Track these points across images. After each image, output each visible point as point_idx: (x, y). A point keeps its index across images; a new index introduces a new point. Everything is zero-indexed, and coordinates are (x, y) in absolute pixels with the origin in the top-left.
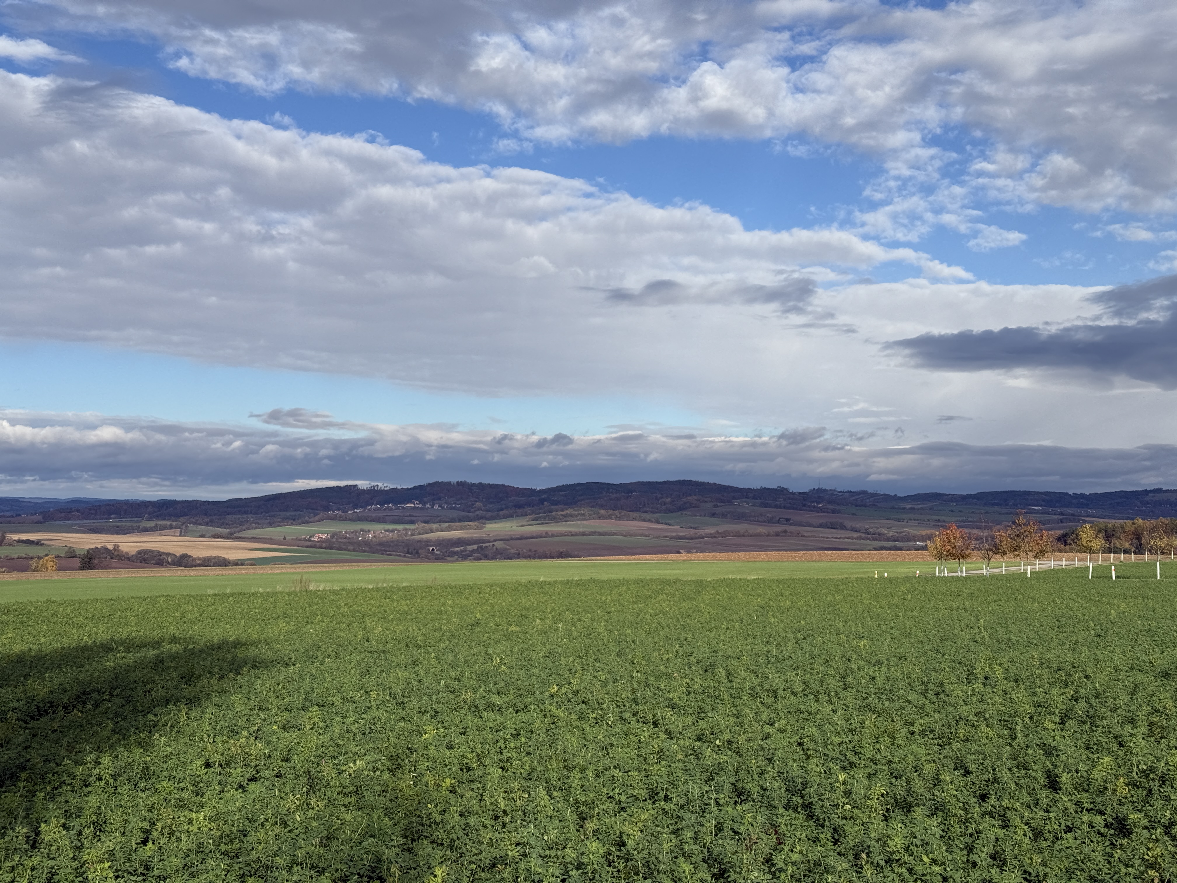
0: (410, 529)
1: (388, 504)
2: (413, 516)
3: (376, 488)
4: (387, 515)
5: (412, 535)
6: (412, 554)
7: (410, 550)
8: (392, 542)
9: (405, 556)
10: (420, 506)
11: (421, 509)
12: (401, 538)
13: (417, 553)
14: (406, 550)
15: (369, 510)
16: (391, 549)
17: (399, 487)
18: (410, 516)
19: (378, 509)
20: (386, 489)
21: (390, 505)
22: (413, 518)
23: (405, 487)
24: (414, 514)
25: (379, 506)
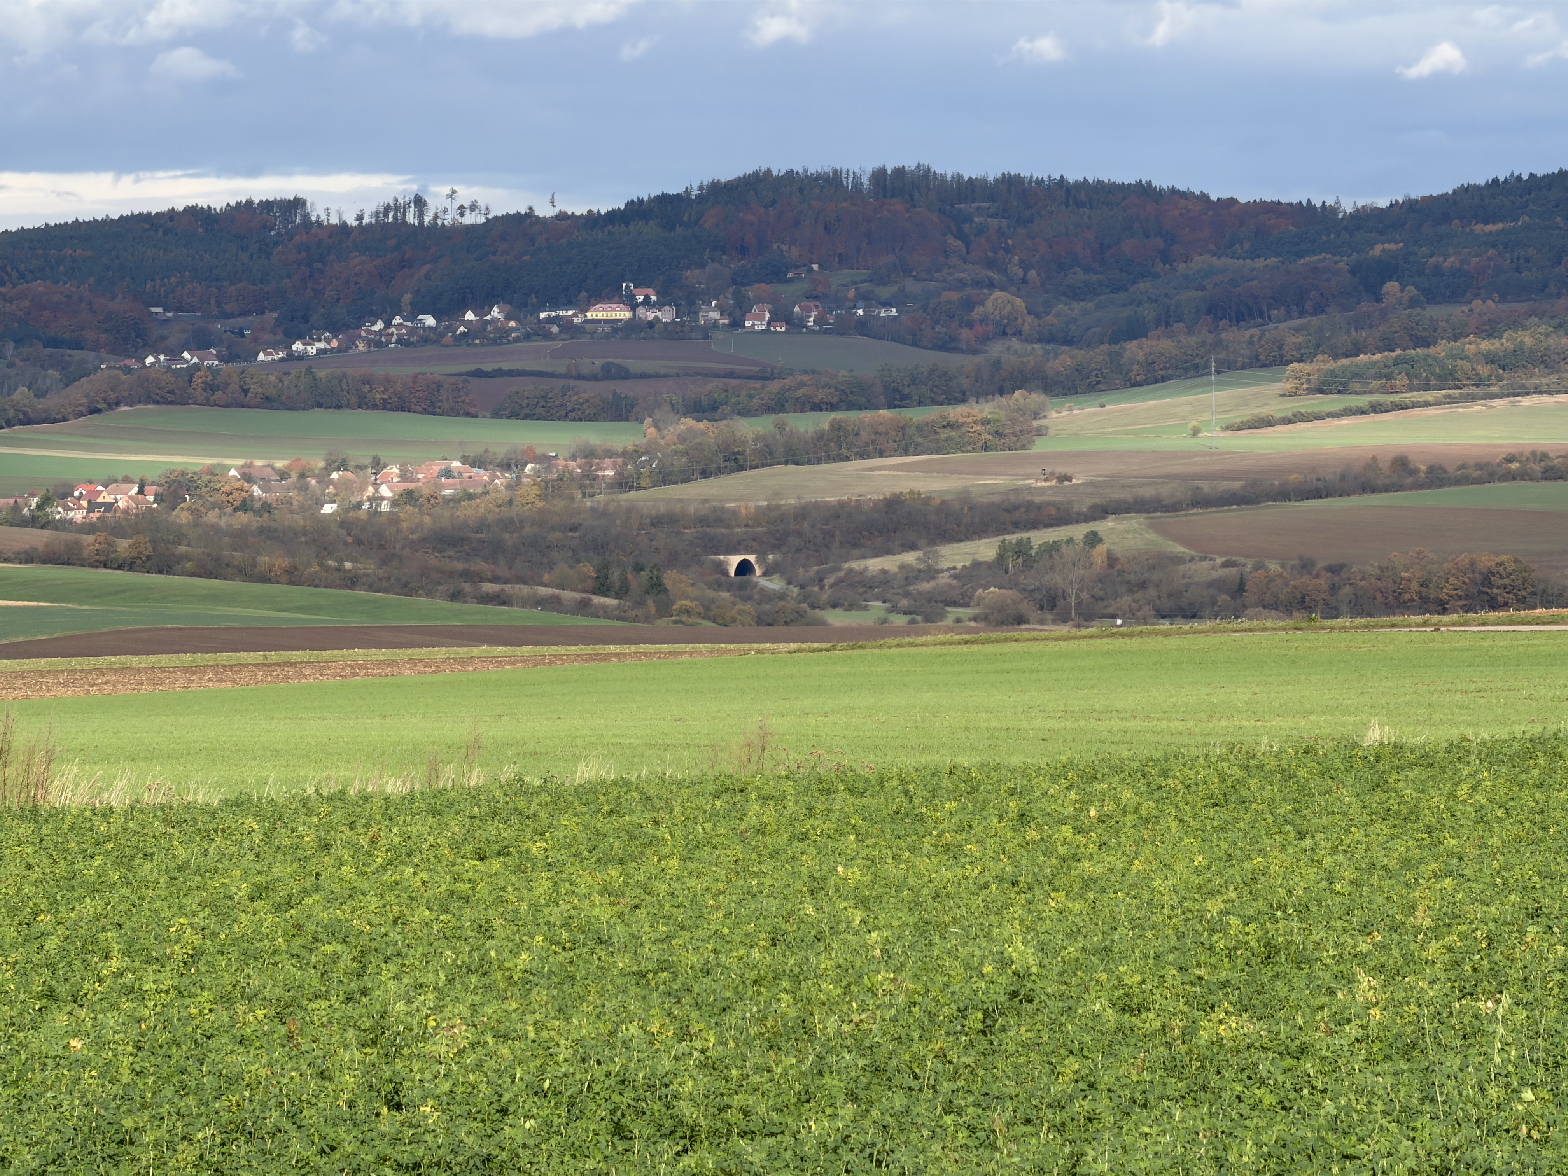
0: (609, 453)
1: (481, 309)
2: (625, 375)
3: (411, 218)
4: (478, 374)
5: (623, 483)
6: (622, 592)
7: (615, 575)
8: (508, 525)
9: (583, 607)
10: (666, 315)
11: (672, 332)
12: (559, 505)
13: (656, 586)
14: (588, 569)
15: (377, 343)
16: (502, 571)
17: (544, 211)
18: (610, 373)
19: (428, 338)
20: (469, 219)
21: (495, 312)
22: (625, 388)
23: (580, 210)
24: (633, 365)
25: (430, 321)
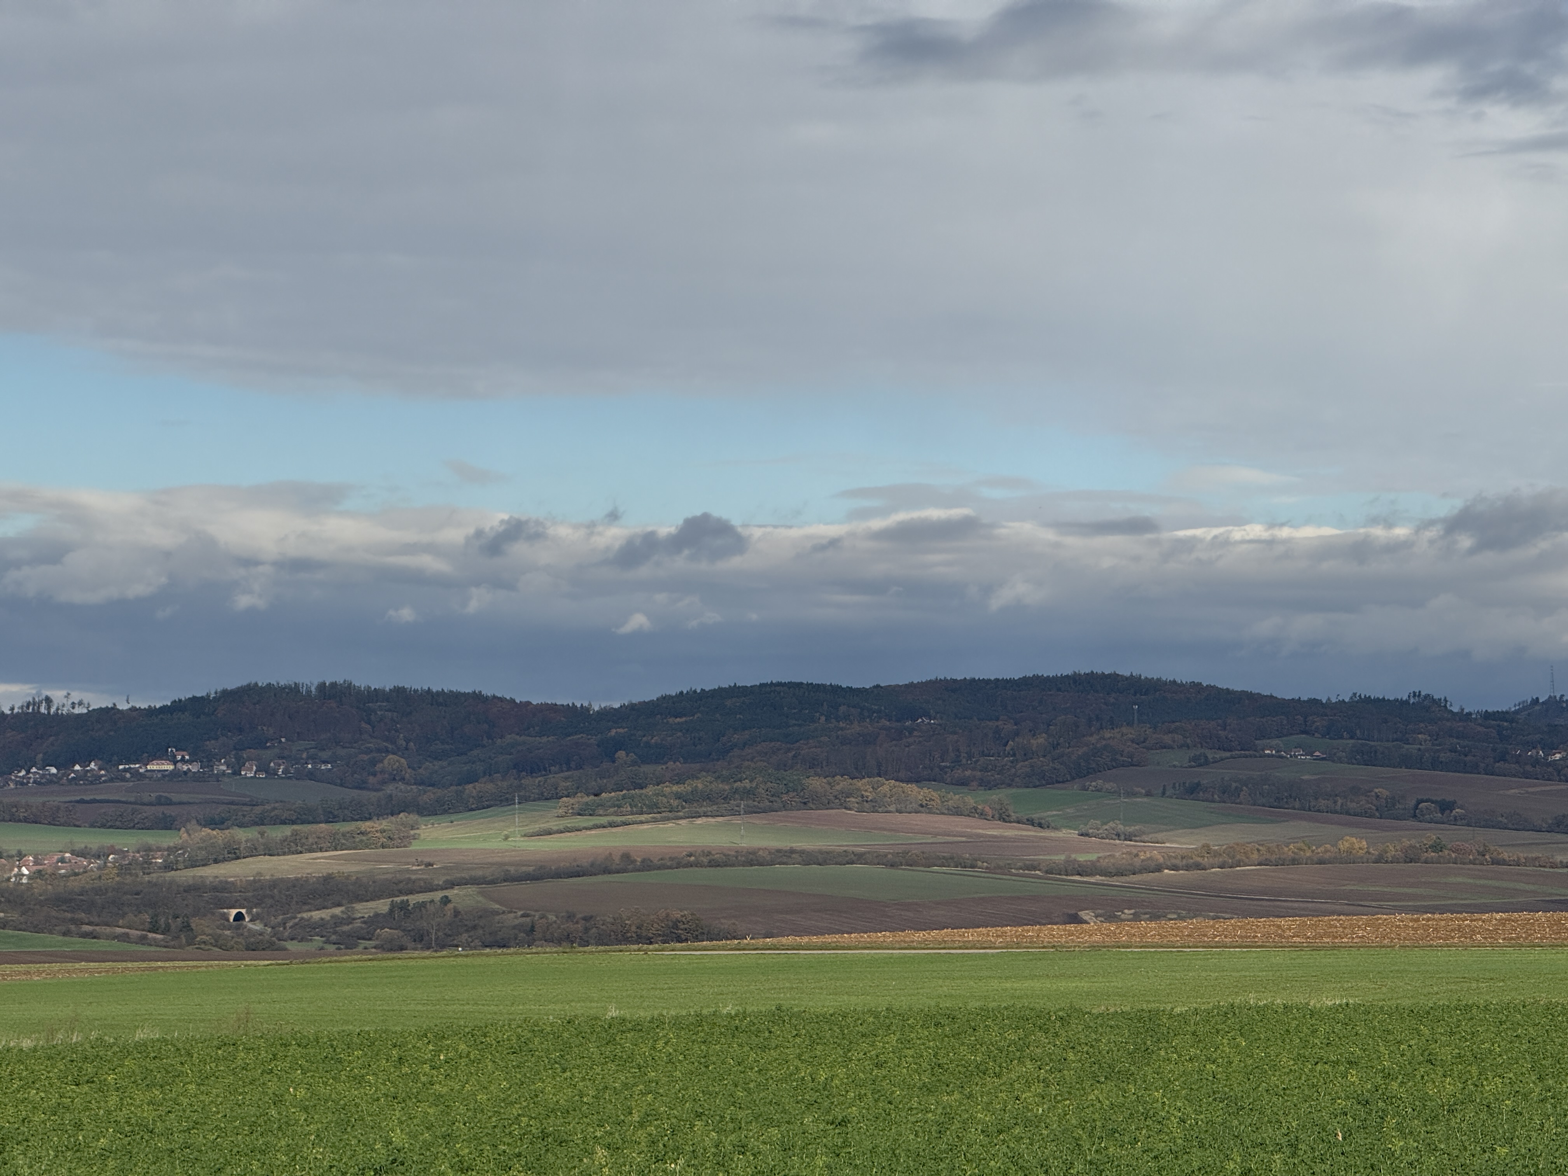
0: (159, 849)
1: (85, 763)
2: (169, 803)
3: (43, 710)
4: (82, 801)
5: (168, 867)
6: (166, 931)
7: (162, 921)
8: (98, 891)
9: (142, 940)
10: (195, 768)
11: (197, 778)
12: (129, 879)
13: (187, 927)
14: (147, 917)
15: (21, 783)
16: (96, 919)
17: (123, 706)
18: (159, 802)
19: (52, 780)
20: (77, 711)
21: (92, 765)
22: (170, 811)
23: (144, 706)
24: (175, 797)
25: (54, 770)
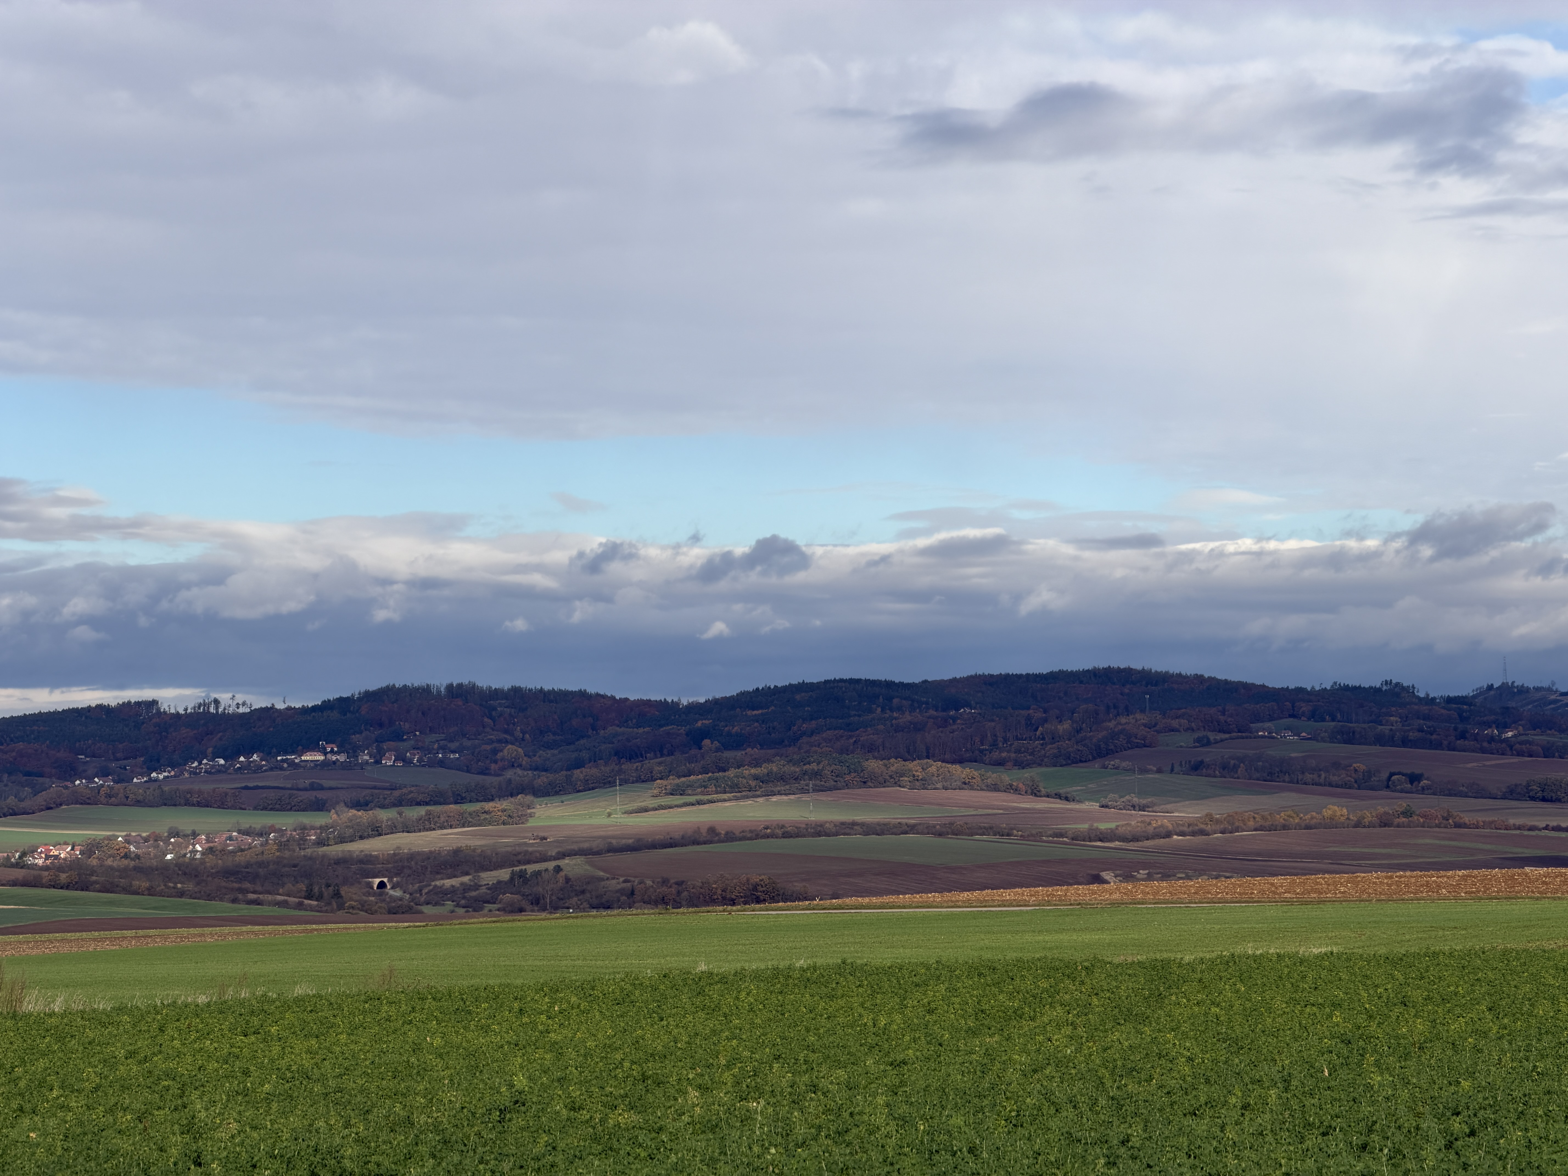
0: (313, 828)
1: (248, 755)
2: (322, 788)
3: (212, 710)
4: (246, 788)
5: (320, 843)
6: (319, 898)
7: (316, 889)
8: (260, 864)
9: (300, 906)
10: (342, 758)
11: (345, 766)
12: (287, 854)
13: (337, 895)
14: (302, 886)
15: (194, 773)
16: (259, 888)
17: (280, 706)
18: (313, 787)
19: (221, 770)
20: (242, 710)
21: (255, 757)
22: (321, 795)
23: (298, 705)
24: (326, 783)
25: (222, 762)
